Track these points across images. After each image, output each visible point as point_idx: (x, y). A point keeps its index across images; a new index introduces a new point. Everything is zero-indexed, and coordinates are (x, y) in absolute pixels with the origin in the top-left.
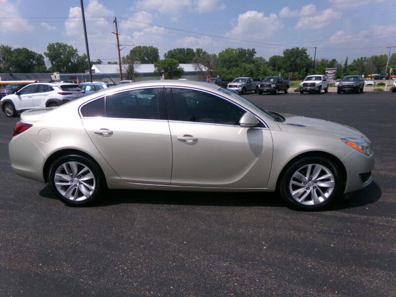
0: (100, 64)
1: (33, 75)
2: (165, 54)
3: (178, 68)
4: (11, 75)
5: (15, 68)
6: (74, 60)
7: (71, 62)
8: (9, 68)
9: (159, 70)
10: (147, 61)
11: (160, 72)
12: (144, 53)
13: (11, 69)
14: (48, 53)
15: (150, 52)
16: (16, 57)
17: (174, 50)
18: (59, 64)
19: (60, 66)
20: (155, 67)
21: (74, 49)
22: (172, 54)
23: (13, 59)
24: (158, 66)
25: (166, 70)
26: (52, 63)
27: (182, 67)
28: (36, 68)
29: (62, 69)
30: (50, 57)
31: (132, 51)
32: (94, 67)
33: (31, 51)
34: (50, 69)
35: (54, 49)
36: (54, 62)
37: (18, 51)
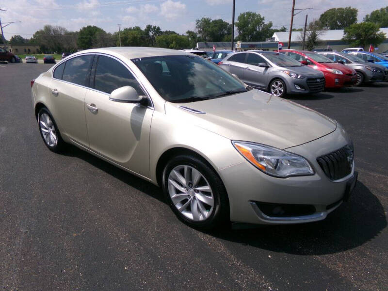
0: (285, 31)
1: (222, 44)
2: (367, 16)
3: (378, 33)
4: (206, 44)
5: (210, 37)
6: (259, 29)
7: (256, 30)
8: (205, 37)
9: (349, 37)
10: (338, 26)
11: (349, 40)
12: (338, 16)
13: (207, 38)
14: (238, 23)
15: (346, 15)
16: (212, 27)
17: (382, 10)
18: (245, 33)
19: (246, 34)
20: (345, 34)
21: (262, 17)
22: (377, 16)
23: (210, 30)
24: (349, 32)
25: (358, 36)
26: (239, 32)
27: (384, 32)
28: (226, 37)
29: (247, 38)
30: (238, 27)
31: (322, 16)
32: (275, 35)
33: (225, 22)
34: (237, 38)
35: (244, 18)
36: (241, 31)
37: (215, 22)
